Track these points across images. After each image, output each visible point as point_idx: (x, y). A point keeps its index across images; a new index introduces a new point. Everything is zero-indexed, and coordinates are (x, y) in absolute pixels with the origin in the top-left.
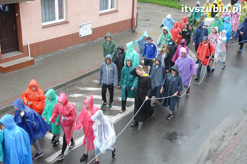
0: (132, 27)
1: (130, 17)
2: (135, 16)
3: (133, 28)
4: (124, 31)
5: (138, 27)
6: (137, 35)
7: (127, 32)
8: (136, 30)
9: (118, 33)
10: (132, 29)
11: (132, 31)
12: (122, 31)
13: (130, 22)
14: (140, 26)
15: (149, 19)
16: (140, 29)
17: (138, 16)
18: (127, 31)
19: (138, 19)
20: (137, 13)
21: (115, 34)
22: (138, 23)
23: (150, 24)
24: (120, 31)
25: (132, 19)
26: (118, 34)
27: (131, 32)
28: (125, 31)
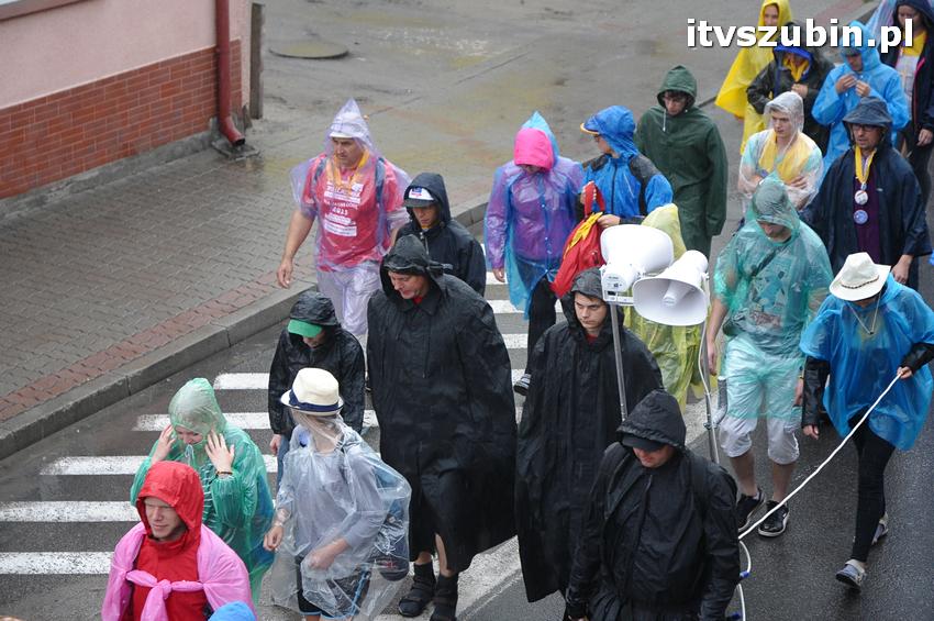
0: (220, 112)
1: (203, 41)
2: (239, 29)
3: (232, 122)
4: (155, 146)
5: (269, 110)
6: (268, 173)
7: (182, 156)
8: (256, 135)
9: (112, 167)
10: (223, 129)
11: (220, 143)
12: (146, 150)
13: (202, 77)
14: (282, 101)
15: (351, 49)
16: (284, 127)
17: (264, 30)
18: (180, 149)
19: (264, 52)
20: (256, 9)
21: (86, 176)
22: (268, 83)
23: (362, 87)
24: (130, 152)
25: (220, 55)
26: (111, 177)
27: (211, 156)
28: (169, 147)
